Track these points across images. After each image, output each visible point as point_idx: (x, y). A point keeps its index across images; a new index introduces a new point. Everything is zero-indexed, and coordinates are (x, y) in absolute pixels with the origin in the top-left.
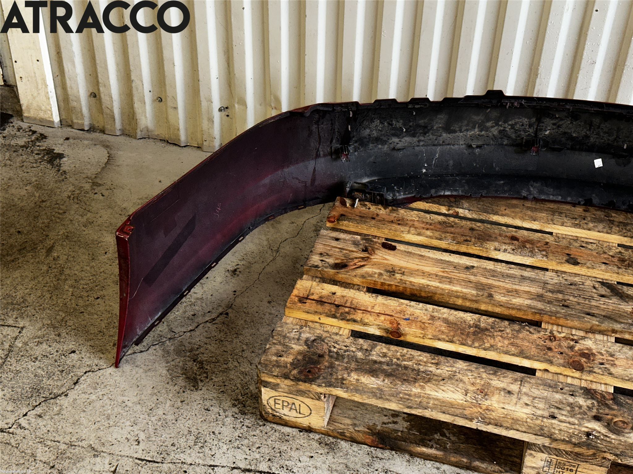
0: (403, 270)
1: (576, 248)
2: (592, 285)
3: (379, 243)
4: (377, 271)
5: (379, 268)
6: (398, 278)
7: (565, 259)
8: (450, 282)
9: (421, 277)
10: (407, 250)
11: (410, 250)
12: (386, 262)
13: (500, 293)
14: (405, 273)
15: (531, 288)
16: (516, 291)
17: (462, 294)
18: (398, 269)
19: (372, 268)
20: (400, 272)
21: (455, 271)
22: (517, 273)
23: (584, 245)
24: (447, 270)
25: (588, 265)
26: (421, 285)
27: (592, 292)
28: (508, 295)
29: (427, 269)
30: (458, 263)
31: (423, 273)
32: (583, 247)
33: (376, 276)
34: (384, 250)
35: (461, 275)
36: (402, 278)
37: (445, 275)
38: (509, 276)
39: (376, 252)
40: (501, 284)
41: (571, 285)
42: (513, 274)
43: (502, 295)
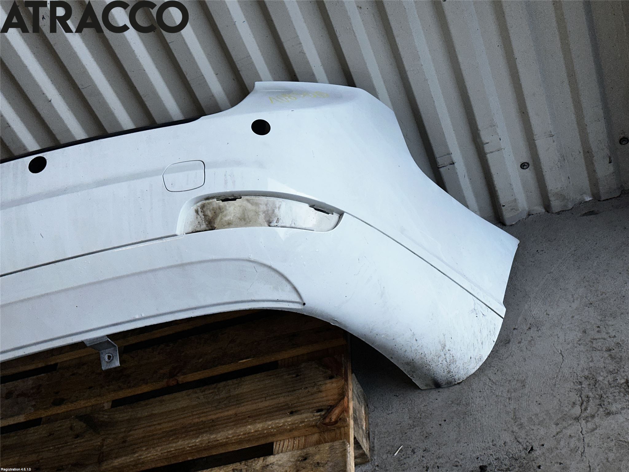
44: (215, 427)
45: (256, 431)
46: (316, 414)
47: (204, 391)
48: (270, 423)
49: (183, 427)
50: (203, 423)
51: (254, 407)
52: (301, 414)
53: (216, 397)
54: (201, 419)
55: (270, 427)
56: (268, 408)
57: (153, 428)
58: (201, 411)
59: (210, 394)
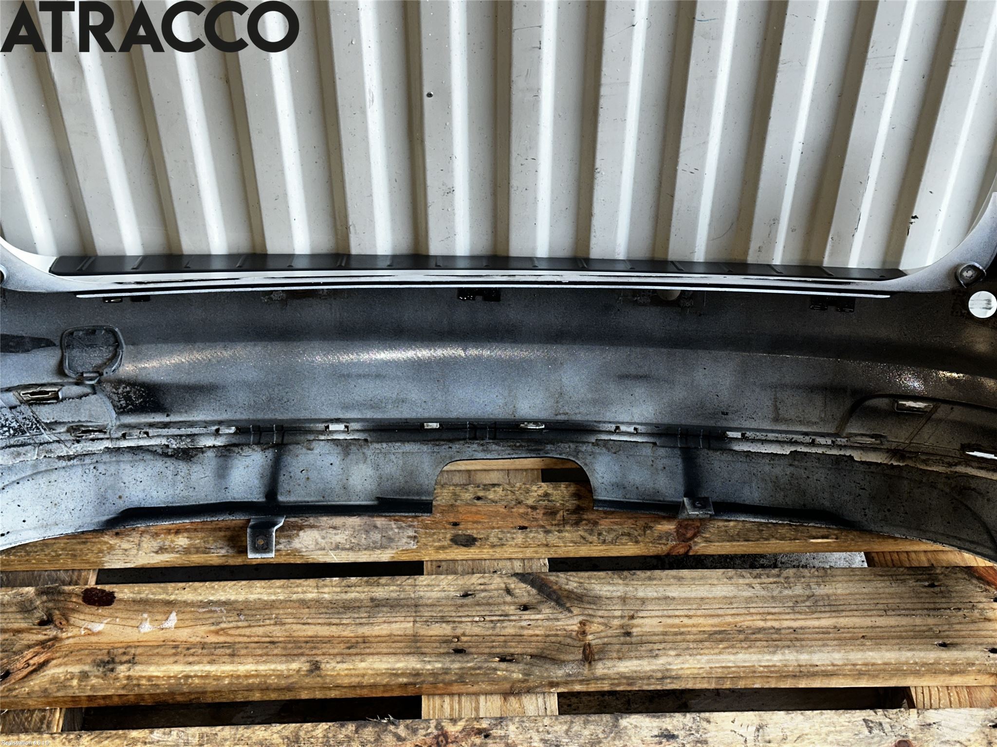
0: (133, 651)
1: (467, 504)
2: (503, 586)
3: (77, 595)
4: (76, 669)
5: (80, 661)
6: (121, 675)
7: (449, 536)
8: (232, 655)
9: (172, 659)
10: (138, 597)
11: (143, 596)
12: (94, 639)
13: (335, 655)
14: (136, 658)
15: (394, 626)
16: (365, 640)
17: (257, 681)
18: (121, 651)
19: (66, 664)
20: (125, 658)
21: (240, 624)
22: (363, 596)
23: (481, 494)
24: (223, 625)
25: (493, 540)
26: (172, 681)
27: (505, 603)
28: (350, 655)
29: (184, 635)
30: (246, 602)
31: (176, 647)
32: (479, 498)
33: (75, 682)
34: (88, 609)
35: (254, 630)
36: (131, 673)
37: (222, 639)
38: (348, 607)
39: (72, 620)
40: (334, 631)
41: (465, 595)
42: (355, 600)
43: (339, 659)
44: (803, 643)
47: (758, 576)
49: (740, 632)
50: (778, 630)
51: (867, 622)
53: (786, 592)
54: (769, 624)
55: (911, 662)
56: (898, 629)
57: (677, 621)
58: (766, 610)
59: (771, 583)
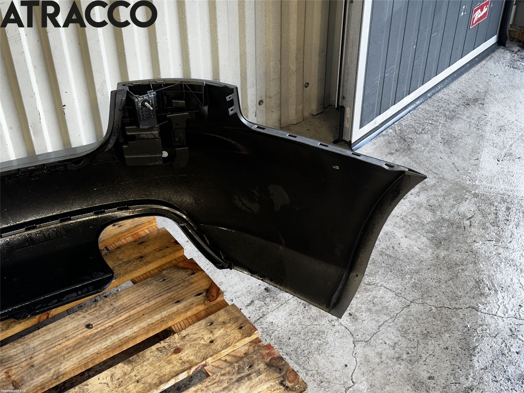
45: (157, 321)
46: (199, 297)
48: (165, 312)
52: (187, 300)
